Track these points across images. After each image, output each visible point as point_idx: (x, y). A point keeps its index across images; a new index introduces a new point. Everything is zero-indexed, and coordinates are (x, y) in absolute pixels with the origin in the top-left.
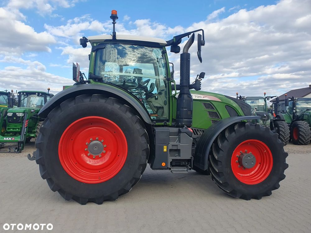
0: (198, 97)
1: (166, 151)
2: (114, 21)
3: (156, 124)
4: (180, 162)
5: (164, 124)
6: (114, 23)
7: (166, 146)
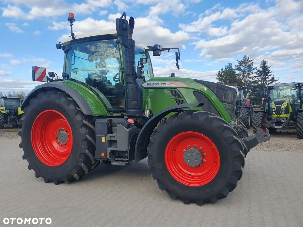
0: (164, 85)
1: (104, 142)
2: (71, 23)
3: (114, 115)
4: (122, 154)
5: (120, 115)
6: (71, 25)
7: (104, 137)
